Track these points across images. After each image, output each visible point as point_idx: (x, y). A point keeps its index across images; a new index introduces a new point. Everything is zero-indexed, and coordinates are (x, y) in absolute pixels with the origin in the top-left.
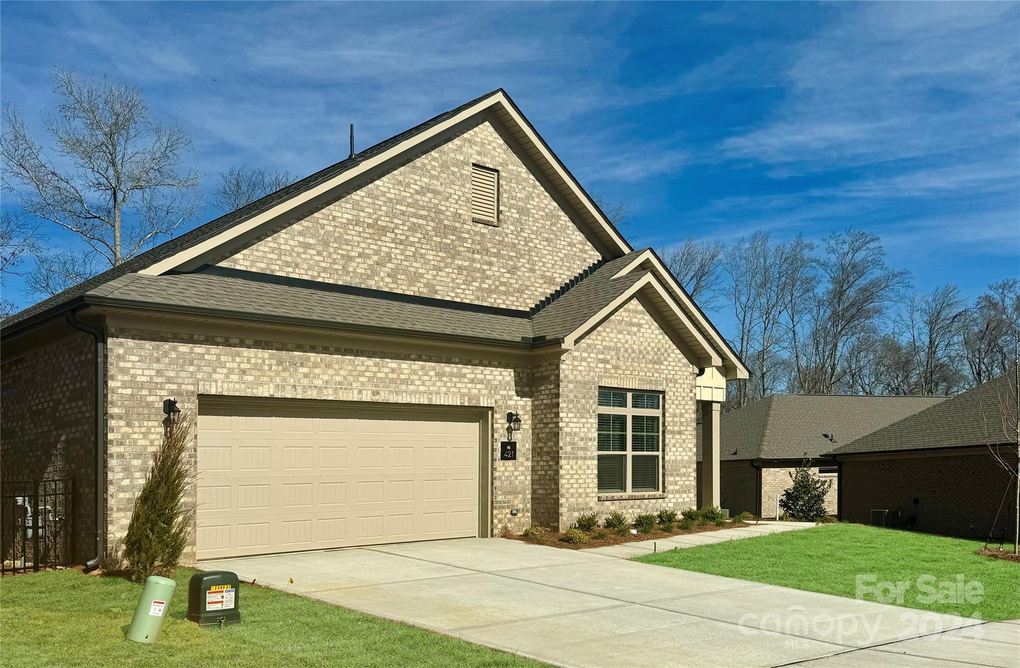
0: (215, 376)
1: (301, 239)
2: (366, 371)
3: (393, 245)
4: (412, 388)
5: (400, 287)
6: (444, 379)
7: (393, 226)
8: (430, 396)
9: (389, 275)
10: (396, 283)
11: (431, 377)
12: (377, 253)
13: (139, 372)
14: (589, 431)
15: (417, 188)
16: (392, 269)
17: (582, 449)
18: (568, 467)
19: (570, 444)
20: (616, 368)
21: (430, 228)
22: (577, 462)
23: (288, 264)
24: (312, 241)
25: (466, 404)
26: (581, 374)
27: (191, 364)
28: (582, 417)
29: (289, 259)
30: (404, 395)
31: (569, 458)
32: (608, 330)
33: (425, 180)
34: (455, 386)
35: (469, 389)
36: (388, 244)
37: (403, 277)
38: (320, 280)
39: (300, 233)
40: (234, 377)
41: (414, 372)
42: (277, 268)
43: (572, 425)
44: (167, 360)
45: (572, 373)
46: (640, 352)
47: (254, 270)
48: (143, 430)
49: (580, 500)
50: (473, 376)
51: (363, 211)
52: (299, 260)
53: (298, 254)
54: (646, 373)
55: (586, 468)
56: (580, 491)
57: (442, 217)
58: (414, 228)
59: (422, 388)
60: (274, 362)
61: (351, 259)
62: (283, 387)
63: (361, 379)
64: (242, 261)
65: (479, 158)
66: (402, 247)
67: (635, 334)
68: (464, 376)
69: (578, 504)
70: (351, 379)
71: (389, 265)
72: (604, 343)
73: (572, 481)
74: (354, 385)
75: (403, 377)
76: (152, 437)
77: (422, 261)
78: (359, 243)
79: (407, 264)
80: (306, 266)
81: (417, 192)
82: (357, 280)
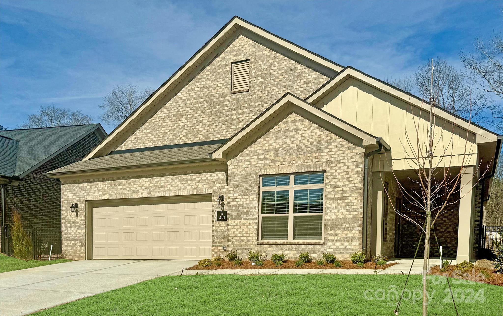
0: (90, 194)
1: (145, 131)
2: (145, 184)
3: (186, 121)
4: (166, 189)
5: (190, 140)
6: (183, 182)
7: (186, 112)
8: (175, 192)
9: (184, 136)
10: (188, 138)
11: (176, 182)
12: (178, 127)
13: (69, 195)
14: (251, 202)
15: (198, 89)
16: (185, 132)
17: (245, 214)
18: (234, 224)
19: (235, 211)
20: (274, 162)
21: (205, 106)
22: (240, 222)
23: (140, 143)
24: (149, 131)
25: (195, 193)
26: (245, 170)
27: (83, 190)
28: (246, 195)
29: (141, 141)
30: (162, 192)
31: (235, 219)
32: (267, 139)
33: (203, 83)
34: (189, 185)
35: (197, 186)
36: (184, 121)
37: (191, 135)
38: (153, 146)
39: (145, 129)
40: (96, 193)
41: (168, 181)
42: (136, 145)
43: (237, 200)
44: (76, 190)
45: (238, 170)
46: (298, 147)
47: (128, 149)
48: (70, 214)
49: (242, 243)
50: (200, 179)
51: (171, 110)
52: (145, 140)
53: (144, 137)
54: (304, 161)
55: (248, 224)
56: (242, 238)
57: (212, 98)
58: (196, 110)
59: (171, 188)
60: (109, 186)
61: (166, 133)
62: (112, 195)
63: (143, 188)
64: (124, 146)
65: (236, 58)
66: (190, 120)
67: (293, 136)
68: (195, 179)
69: (241, 246)
70: (139, 188)
71: (184, 131)
72: (264, 148)
73: (236, 232)
74: (140, 191)
75: (162, 184)
76: (73, 216)
77: (201, 124)
78: (169, 125)
79: (193, 128)
80: (147, 142)
81: (198, 91)
82: (169, 142)
